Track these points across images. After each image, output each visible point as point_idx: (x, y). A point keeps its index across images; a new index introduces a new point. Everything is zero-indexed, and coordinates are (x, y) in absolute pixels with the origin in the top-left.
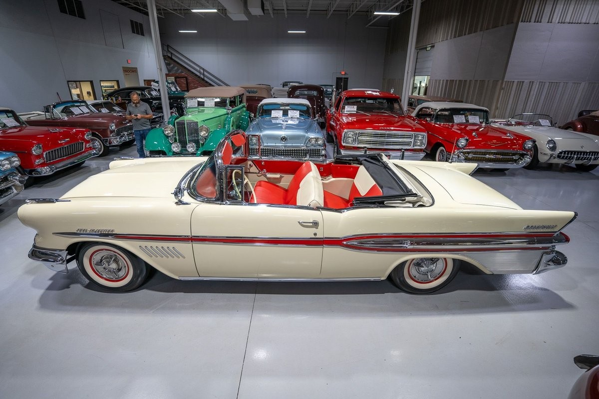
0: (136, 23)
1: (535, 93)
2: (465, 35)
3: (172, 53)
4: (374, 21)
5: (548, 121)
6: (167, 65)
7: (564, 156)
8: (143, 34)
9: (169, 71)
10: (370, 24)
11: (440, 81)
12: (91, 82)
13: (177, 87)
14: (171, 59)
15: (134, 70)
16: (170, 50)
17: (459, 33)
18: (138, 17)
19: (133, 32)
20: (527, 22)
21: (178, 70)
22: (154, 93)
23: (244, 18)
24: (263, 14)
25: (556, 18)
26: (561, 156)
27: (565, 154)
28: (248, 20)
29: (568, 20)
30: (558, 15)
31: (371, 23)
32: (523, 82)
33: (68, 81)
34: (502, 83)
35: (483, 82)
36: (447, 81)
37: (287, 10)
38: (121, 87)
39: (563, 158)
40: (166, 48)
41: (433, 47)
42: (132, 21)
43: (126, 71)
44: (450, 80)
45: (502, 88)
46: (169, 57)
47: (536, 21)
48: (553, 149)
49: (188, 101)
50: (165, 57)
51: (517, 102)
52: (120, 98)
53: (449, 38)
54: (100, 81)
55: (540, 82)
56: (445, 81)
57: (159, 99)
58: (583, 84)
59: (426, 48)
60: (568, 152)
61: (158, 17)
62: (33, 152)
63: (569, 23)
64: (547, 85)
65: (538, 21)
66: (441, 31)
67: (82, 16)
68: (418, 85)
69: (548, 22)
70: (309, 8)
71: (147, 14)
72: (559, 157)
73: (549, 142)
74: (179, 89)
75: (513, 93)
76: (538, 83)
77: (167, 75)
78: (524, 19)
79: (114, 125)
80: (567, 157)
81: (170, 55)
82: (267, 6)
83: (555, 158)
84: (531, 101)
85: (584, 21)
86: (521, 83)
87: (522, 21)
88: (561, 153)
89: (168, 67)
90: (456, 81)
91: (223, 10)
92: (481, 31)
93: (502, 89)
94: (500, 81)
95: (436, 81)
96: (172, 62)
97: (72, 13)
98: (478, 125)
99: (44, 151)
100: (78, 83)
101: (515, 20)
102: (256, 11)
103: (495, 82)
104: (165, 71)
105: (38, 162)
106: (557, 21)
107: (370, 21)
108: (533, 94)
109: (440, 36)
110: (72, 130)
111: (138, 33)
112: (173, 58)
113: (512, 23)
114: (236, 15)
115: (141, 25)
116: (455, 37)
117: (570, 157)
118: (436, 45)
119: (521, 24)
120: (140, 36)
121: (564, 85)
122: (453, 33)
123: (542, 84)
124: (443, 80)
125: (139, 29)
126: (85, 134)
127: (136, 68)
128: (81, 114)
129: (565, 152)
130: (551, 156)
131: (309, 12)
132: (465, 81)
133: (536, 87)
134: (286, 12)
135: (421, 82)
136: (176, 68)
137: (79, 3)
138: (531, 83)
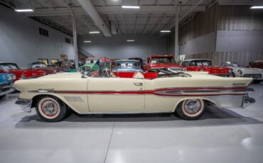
6: (78, 55)
12: (48, 60)
16: (80, 49)
18: (68, 37)
19: (66, 42)
20: (220, 30)
23: (109, 35)
24: (117, 34)
28: (111, 36)
30: (231, 27)
33: (38, 59)
35: (207, 54)
42: (66, 38)
43: (62, 56)
45: (215, 55)
46: (80, 52)
50: (78, 52)
53: (191, 39)
54: (51, 60)
58: (248, 52)
63: (236, 30)
64: (233, 53)
65: (224, 29)
66: (188, 37)
67: (47, 35)
69: (228, 30)
71: (72, 36)
75: (220, 57)
82: (119, 31)
85: (242, 29)
86: (222, 53)
91: (102, 33)
94: (214, 52)
97: (44, 34)
100: (42, 60)
101: (215, 30)
102: (114, 32)
103: (212, 54)
104: (78, 57)
106: (231, 30)
109: (187, 39)
114: (107, 34)
115: (69, 40)
118: (186, 42)
119: (218, 31)
120: (69, 44)
123: (231, 53)
127: (67, 55)
133: (229, 54)
136: (82, 56)
137: (47, 32)
138: (227, 53)
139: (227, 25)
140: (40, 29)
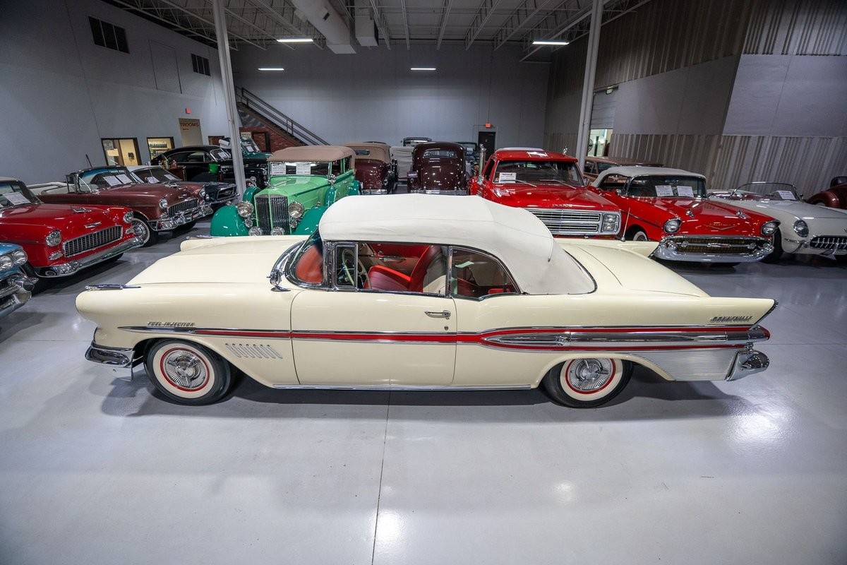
0: (199, 58)
1: (767, 153)
2: (662, 72)
3: (248, 100)
4: (531, 54)
5: (790, 192)
6: (241, 115)
7: (820, 244)
8: (208, 74)
9: (244, 123)
10: (525, 58)
11: (627, 136)
12: (135, 140)
13: (256, 147)
14: (247, 107)
15: (195, 123)
16: (245, 94)
17: (653, 70)
18: (202, 51)
19: (195, 70)
20: (753, 53)
21: (255, 123)
22: (223, 155)
23: (349, 50)
24: (376, 45)
25: (793, 48)
26: (816, 244)
27: (821, 240)
28: (354, 52)
29: (810, 51)
30: (796, 44)
31: (527, 56)
32: (749, 137)
33: (102, 139)
34: (719, 140)
35: (690, 137)
36: (638, 136)
37: (410, 39)
38: (176, 147)
39: (818, 246)
40: (240, 92)
41: (616, 88)
42: (193, 56)
43: (184, 125)
44: (643, 135)
45: (718, 146)
46: (244, 104)
47: (766, 52)
48: (804, 233)
49: (273, 167)
50: (239, 105)
51: (742, 165)
52: (175, 163)
53: (639, 76)
54: (148, 138)
55: (773, 137)
56: (635, 137)
57: (230, 162)
58: (835, 139)
59: (606, 91)
60: (826, 238)
61: (231, 51)
62: (48, 242)
63: (812, 55)
64: (783, 141)
65: (768, 51)
66: (627, 67)
67: (124, 48)
68: (595, 142)
69: (782, 54)
70: (441, 36)
71: (215, 46)
72: (812, 245)
73: (798, 223)
74: (258, 149)
75: (735, 152)
76: (770, 139)
77: (241, 130)
78: (748, 50)
79: (165, 201)
80: (825, 245)
81: (245, 102)
82: (383, 34)
83: (806, 246)
84: (762, 164)
85: (833, 52)
86: (747, 139)
87: (745, 53)
88: (815, 239)
89: (242, 118)
90: (651, 136)
91: (321, 40)
92: (685, 66)
93: (720, 147)
94: (717, 137)
95: (622, 136)
96: (248, 111)
97: (111, 45)
98: (692, 199)
99: (63, 240)
100: (116, 141)
101: (735, 52)
102: (367, 40)
103: (710, 138)
104: (238, 124)
105: (55, 256)
106: (795, 53)
107: (526, 53)
108: (765, 154)
109: (626, 73)
110: (105, 209)
111: (201, 72)
112: (250, 105)
113: (732, 54)
114: (340, 46)
115: (206, 61)
116: (648, 75)
117: (830, 245)
118: (620, 86)
119: (743, 56)
120: (204, 76)
121: (807, 141)
122: (645, 70)
123: (776, 139)
124: (632, 135)
125: (203, 67)
126: (124, 215)
127: (199, 120)
128: (119, 186)
129: (821, 238)
130: (802, 243)
131: (440, 42)
132: (665, 136)
133: (767, 143)
134: (408, 42)
135: (597, 138)
136: (254, 119)
137: (121, 32)
138: (761, 139)
139: (782, 35)
140: (94, 23)
